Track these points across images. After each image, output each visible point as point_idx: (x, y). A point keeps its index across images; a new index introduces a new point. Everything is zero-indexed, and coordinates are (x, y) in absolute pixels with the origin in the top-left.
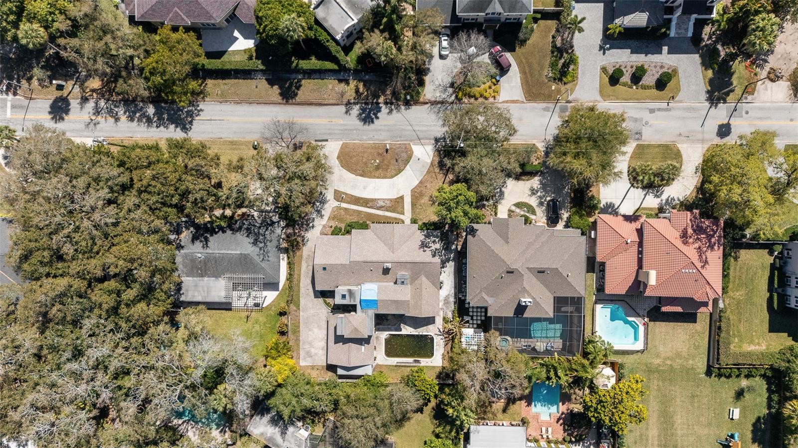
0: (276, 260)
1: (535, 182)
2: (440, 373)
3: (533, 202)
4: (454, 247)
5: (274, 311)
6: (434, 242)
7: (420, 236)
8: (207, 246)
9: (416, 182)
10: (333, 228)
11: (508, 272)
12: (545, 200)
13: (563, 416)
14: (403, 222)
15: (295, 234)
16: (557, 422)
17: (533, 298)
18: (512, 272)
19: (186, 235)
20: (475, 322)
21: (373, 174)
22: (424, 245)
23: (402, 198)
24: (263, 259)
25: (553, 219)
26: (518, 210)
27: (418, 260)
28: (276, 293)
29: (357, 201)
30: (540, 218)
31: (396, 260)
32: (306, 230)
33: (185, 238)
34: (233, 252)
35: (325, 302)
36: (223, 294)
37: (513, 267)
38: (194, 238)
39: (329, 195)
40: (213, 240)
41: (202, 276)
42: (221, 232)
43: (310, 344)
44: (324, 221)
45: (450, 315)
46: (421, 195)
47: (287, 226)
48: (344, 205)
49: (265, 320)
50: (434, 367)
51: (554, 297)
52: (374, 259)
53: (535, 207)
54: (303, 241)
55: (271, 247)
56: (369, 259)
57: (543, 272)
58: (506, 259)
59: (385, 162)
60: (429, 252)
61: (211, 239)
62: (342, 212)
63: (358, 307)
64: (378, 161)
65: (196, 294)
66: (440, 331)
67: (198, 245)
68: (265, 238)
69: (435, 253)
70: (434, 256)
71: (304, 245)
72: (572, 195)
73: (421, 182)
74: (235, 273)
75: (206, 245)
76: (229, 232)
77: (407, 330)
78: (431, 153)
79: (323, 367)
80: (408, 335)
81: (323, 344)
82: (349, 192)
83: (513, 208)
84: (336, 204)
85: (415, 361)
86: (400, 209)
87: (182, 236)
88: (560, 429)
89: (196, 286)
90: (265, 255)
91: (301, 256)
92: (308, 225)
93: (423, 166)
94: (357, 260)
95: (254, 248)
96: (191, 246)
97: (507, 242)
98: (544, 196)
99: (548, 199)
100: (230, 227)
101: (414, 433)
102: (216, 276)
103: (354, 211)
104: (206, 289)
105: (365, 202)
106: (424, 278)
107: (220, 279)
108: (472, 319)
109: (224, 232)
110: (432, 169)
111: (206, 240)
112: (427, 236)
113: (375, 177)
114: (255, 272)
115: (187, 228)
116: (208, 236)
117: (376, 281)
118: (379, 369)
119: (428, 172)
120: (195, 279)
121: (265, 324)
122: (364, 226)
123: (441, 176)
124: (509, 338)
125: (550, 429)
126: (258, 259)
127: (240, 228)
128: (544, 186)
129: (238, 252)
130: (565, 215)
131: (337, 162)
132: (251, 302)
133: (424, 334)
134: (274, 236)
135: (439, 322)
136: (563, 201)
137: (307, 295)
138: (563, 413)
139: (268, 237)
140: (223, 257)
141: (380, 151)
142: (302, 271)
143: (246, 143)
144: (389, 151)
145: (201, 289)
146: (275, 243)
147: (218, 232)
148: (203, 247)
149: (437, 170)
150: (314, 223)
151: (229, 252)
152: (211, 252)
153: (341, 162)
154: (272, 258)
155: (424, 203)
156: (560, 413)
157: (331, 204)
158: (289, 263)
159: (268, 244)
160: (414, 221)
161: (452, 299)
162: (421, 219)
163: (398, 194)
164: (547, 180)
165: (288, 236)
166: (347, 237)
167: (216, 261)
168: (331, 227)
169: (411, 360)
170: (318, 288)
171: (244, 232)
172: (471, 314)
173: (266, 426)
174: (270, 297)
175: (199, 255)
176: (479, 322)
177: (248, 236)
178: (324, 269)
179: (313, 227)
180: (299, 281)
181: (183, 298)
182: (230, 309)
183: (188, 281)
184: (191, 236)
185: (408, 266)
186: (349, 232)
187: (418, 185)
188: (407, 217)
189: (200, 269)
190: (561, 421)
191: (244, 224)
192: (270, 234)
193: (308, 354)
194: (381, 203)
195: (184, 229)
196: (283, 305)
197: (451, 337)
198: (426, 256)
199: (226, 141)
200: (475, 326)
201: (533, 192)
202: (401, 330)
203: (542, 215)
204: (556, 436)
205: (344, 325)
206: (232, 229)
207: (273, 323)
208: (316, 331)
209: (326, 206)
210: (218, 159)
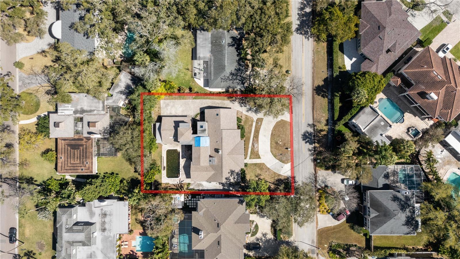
0: (222, 86)
1: (270, 236)
2: (158, 182)
3: (259, 235)
4: (231, 189)
5: (192, 85)
6: (234, 178)
7: (237, 170)
8: (229, 46)
9: (268, 166)
10: (240, 118)
11: (218, 224)
12: (260, 242)
13: (135, 254)
14: (245, 159)
15: (237, 96)
16: (131, 251)
17: (203, 239)
18: (218, 226)
19: (235, 33)
20: (188, 202)
21: (273, 141)
22: (232, 172)
23: (259, 158)
24: (222, 79)
25: (249, 247)
26: (253, 226)
27: (224, 169)
28: (202, 86)
29: (257, 132)
30: (250, 239)
31: (223, 156)
32: (239, 102)
33: (234, 33)
34: (226, 61)
35: (198, 114)
36: (202, 55)
37: (221, 227)
38: (233, 38)
39: (260, 115)
40: (233, 49)
41: (212, 43)
42: (237, 53)
43: (173, 106)
44: (245, 113)
45: (191, 187)
46: (261, 169)
47: (241, 91)
48: (254, 124)
49: (186, 79)
50: (161, 178)
51: (204, 250)
52: (224, 144)
53: (255, 236)
54: (233, 100)
55: (229, 83)
56: (223, 141)
57: (219, 244)
58: (225, 223)
59: (280, 148)
60: (228, 175)
61: (234, 48)
62: (250, 123)
63: (195, 135)
64: (281, 143)
65: (201, 40)
66: (182, 181)
67: (230, 41)
68: (235, 80)
69: (228, 179)
70: (226, 179)
71: (231, 101)
72: (263, 258)
73: (269, 169)
74: (214, 62)
75: (230, 45)
76: (237, 58)
77: (182, 162)
78: (286, 175)
79: (160, 113)
80: (179, 163)
81: (173, 114)
82: (262, 127)
83: (255, 223)
84: (255, 120)
85: (164, 167)
86: (252, 156)
87: (235, 31)
88: (127, 252)
89: (206, 39)
90: (225, 79)
91: (224, 100)
92: (242, 103)
93: (278, 170)
94: (223, 134)
95: (229, 73)
96: (229, 36)
97: (235, 223)
98: (262, 241)
99: (261, 244)
100: (241, 59)
101: (123, 168)
102: (212, 52)
103: (251, 130)
104: (204, 45)
105: (256, 136)
106: (213, 172)
107: (210, 54)
108: (189, 200)
109: (238, 55)
110: (277, 175)
111: (233, 45)
112: (238, 174)
113: (271, 141)
114: (214, 74)
115: (239, 34)
116: (235, 46)
117: (211, 145)
118: (160, 146)
119: (275, 173)
120: (210, 39)
121: (184, 79)
122: (242, 136)
123: (272, 180)
124: (179, 222)
125: (127, 247)
126: (222, 76)
127: (240, 65)
128: (268, 241)
129: (226, 64)
130: (251, 254)
131: (280, 120)
132: (197, 71)
133: (180, 172)
134: (236, 85)
135: (188, 181)
136: (259, 253)
137: (202, 104)
138: (136, 254)
139: (235, 81)
140: (223, 55)
141: (286, 145)
142: (215, 100)
143: (289, 65)
144: (286, 150)
145: (204, 42)
146: (232, 85)
148: (229, 44)
149: (276, 178)
150: (243, 107)
151: (226, 59)
152: (226, 48)
153: (280, 122)
154: (223, 84)
155: (256, 171)
156: (137, 252)
157: (254, 116)
158: (220, 93)
159: (231, 81)
160: (246, 165)
161: (201, 188)
162: (247, 169)
163: (262, 155)
164: (272, 243)
165: (236, 92)
166: (236, 127)
167: (221, 51)
168: (241, 117)
169: (165, 165)
170: (206, 111)
171: (238, 67)
172: (193, 199)
173: (125, 82)
174: (200, 82)
175: (224, 42)
176: (188, 204)
177: (235, 69)
178: (217, 115)
179: (241, 106)
180: (209, 99)
181: (198, 32)
182: (192, 59)
183: (208, 35)
184: (235, 36)
185: (220, 164)
186: (239, 127)
187: (267, 167)
188: (248, 161)
189: (216, 42)
190: (132, 253)
191: (242, 67)
192: (237, 83)
193: (167, 105)
194: (256, 146)
195: (239, 32)
196: (196, 90)
197: (179, 189)
198: (226, 174)
199: (291, 54)
200: (185, 202)
201: (264, 235)
202: (182, 158)
203: (251, 240)
204: (123, 250)
205: (185, 127)
206: (239, 60)
207: (185, 84)
208: (181, 109)
209: (254, 114)
210: (281, 52)
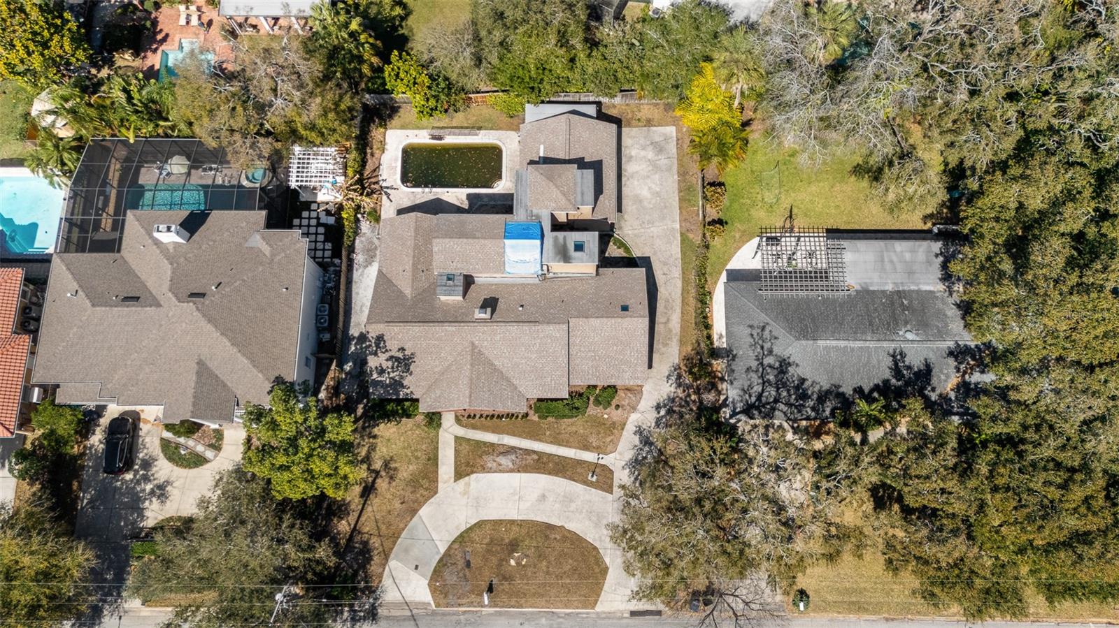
0: (735, 329)
1: (154, 513)
2: (391, 117)
3: (164, 469)
4: (347, 367)
5: (735, 229)
6: (381, 371)
7: (414, 385)
8: (894, 356)
9: (424, 512)
10: (614, 403)
11: (202, 295)
12: (137, 472)
13: (154, 46)
14: (458, 420)
15: (698, 391)
16: (167, 35)
18: (193, 295)
19: (947, 381)
20: (314, 214)
21: (524, 531)
22: (404, 362)
23: (459, 475)
24: (763, 329)
25: (125, 429)
26: (200, 448)
27: (416, 330)
28: (735, 264)
29: (560, 468)
30: (151, 439)
31: (466, 328)
32: (673, 400)
33: (948, 376)
34: (834, 343)
35: (627, 249)
36: (848, 257)
37: (189, 307)
38: (925, 374)
39: (623, 480)
40: (882, 371)
41: (900, 294)
42: (867, 391)
43: (656, 167)
44: (634, 419)
45: (365, 226)
46: (414, 483)
47: (716, 409)
48: (589, 457)
49: (753, 212)
50: (403, 127)
51: (119, 251)
52: (514, 329)
53: (161, 455)
54: (679, 376)
55: (747, 356)
56: (526, 328)
57: (126, 299)
58: (203, 322)
59: (494, 560)
60: (393, 345)
61: (887, 374)
62: (593, 440)
63: (547, 226)
64: (513, 562)
65: (908, 256)
66: (388, 195)
67: (915, 360)
68: (762, 377)
69: (378, 346)
70: (380, 338)
71: (677, 368)
72: (75, 485)
73: (414, 512)
74: (825, 300)
75: (897, 359)
76: (847, 389)
77: (456, 195)
78: (387, 582)
79: (629, 125)
81: (629, 168)
82: (578, 488)
83: (209, 454)
84: (608, 460)
85: (440, 138)
86: (465, 448)
87: (954, 380)
88: (164, 24)
89: (911, 273)
90: (760, 331)
91: (682, 343)
92: (670, 412)
93: (406, 551)
94: (551, 327)
95: (786, 354)
96: (932, 358)
97: (201, 363)
98: (138, 482)
99: (129, 476)
100: (846, 403)
101: (446, 10)
102: (866, 294)
103: (567, 444)
104: (888, 266)
105: (543, 464)
106: (408, 291)
107: (858, 287)
108: (318, 218)
109: (859, 391)
110: (387, 544)
111: (897, 371)
112: (397, 385)
113: (520, 524)
114: (780, 302)
115: (944, 398)
116: (893, 381)
117: (513, 285)
118: (514, 120)
119: (395, 536)
120: (913, 288)
121: (754, 204)
122: (544, 406)
123: (367, 527)
124: (245, 183)
125: (183, 21)
126: (776, 328)
127: (823, 397)
128: (136, 505)
129: (820, 343)
130: (97, 439)
131: (607, 560)
132: (788, 243)
133: (419, 190)
134: (742, 381)
135: (388, 211)
136: (96, 470)
137: (665, 264)
138: (155, 51)
139: (755, 378)
140: (857, 332)
141: (506, 585)
142: (678, 310)
143: (826, 607)
144: (485, 585)
145: (899, 267)
146: (739, 366)
147: (872, 391)
148: (903, 355)
149: (375, 542)
150: (655, 415)
151: (842, 344)
152: (885, 344)
153: (599, 560)
154: (743, 332)
155: (409, 463)
156: (159, 52)
157: (619, 458)
158: (708, 327)
159: (754, 364)
160: (434, 419)
161: (359, 258)
162: (418, 426)
163: (468, 485)
164: (126, 519)
165: (713, 386)
166: (580, 382)
167: (871, 324)
168: (617, 407)
169: (451, 140)
170: (640, 272)
171: (813, 391)
172: (321, 230)
174: (747, 257)
175: (910, 336)
176: (305, 214)
177: (803, 380)
178: (625, 308)
179: (658, 407)
180: (685, 291)
181: (937, 246)
182: (829, 231)
183: (931, 283)
184: (934, 381)
185: (439, 316)
186: (576, 395)
187: (421, 505)
188: (449, 430)
189: (904, 308)
190: (159, 37)
191: (813, 409)
192: (750, 386)
193: (659, 148)
194: (505, 461)
195: (952, 395)
196: (716, 242)
197: (364, 182)
198: (399, 337)
199: (875, 612)
200: (314, 206)
201: (161, 492)
202: (469, 196)
203: (147, 440)
204: (172, 12)
206: (841, 396)
207: (736, 206)
208: (645, 193)
209: (629, 455)
210: (890, 561)
